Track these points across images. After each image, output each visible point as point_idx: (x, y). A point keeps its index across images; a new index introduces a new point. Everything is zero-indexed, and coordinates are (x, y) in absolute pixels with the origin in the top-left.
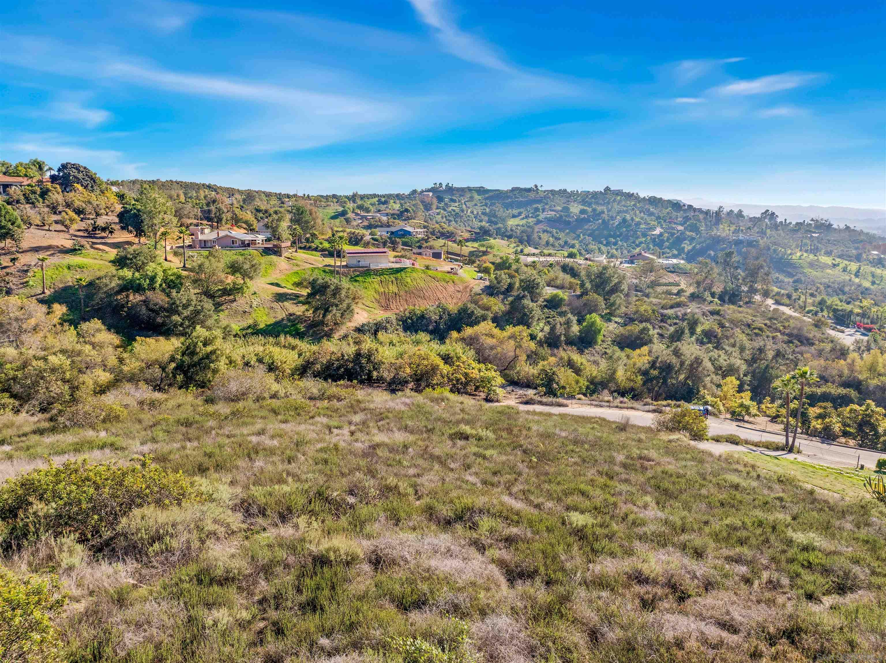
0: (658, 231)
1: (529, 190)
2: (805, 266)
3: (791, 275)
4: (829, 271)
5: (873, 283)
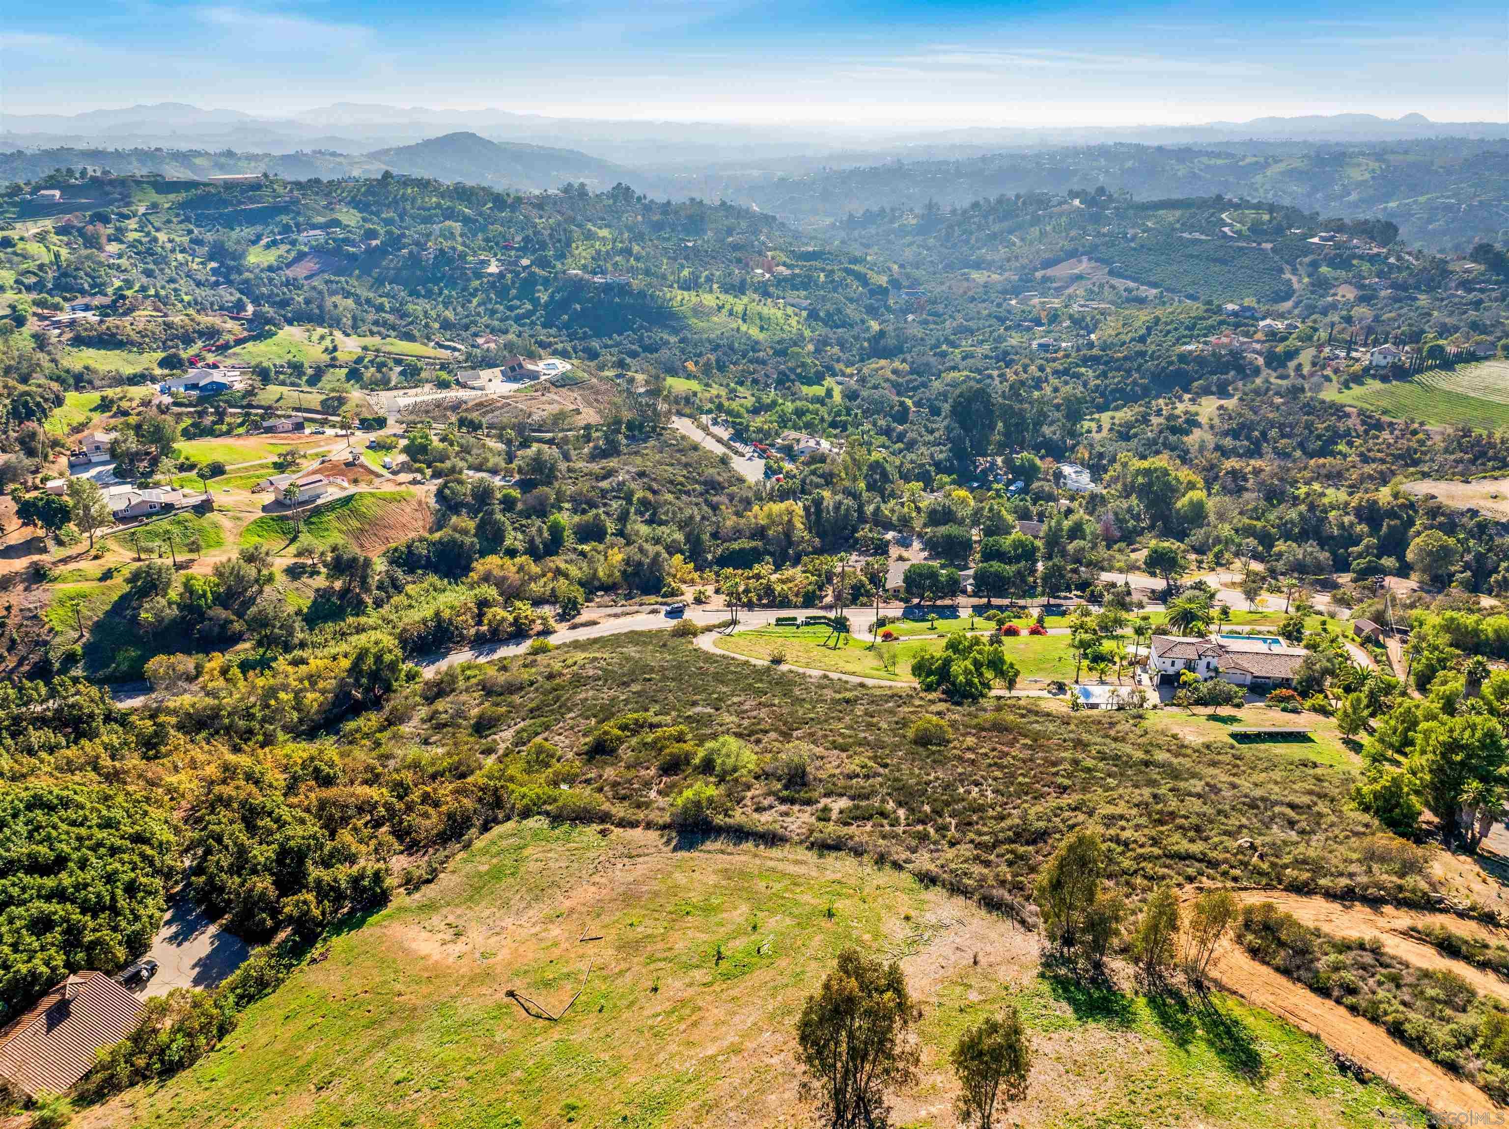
0: (493, 268)
1: (255, 186)
2: (689, 314)
3: (675, 331)
4: (715, 319)
5: (762, 329)
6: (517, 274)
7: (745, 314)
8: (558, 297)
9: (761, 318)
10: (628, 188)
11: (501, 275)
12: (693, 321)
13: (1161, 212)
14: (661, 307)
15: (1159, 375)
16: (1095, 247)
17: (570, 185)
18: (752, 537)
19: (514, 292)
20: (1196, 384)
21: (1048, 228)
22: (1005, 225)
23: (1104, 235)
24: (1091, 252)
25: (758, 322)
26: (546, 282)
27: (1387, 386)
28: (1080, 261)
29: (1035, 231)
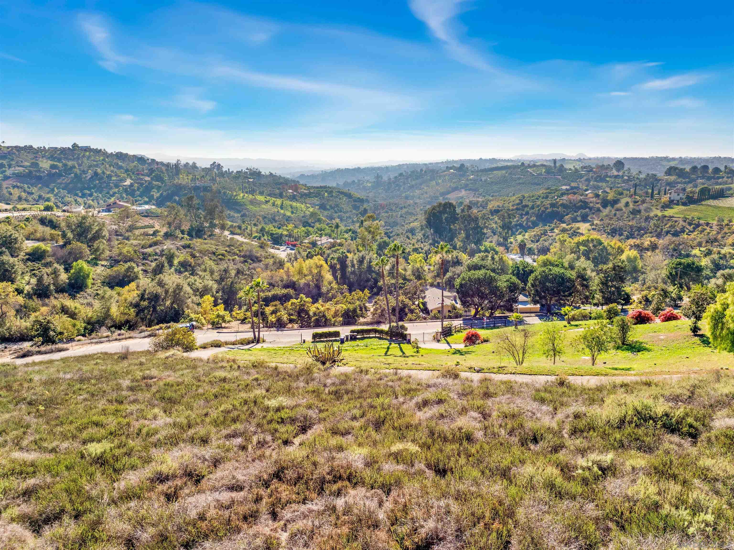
0: (128, 182)
2: (248, 203)
3: (239, 211)
4: (263, 206)
5: (292, 213)
6: (142, 184)
7: (282, 205)
8: (165, 194)
9: (292, 208)
10: (219, 165)
11: (132, 185)
12: (250, 207)
13: (495, 172)
14: (230, 199)
15: (541, 215)
16: (467, 185)
17: (187, 163)
18: (286, 286)
19: (138, 193)
20: (567, 217)
21: (440, 181)
22: (418, 181)
23: (471, 180)
24: (466, 187)
25: (290, 209)
26: (159, 188)
27: (687, 207)
28: (461, 191)
29: (434, 183)
